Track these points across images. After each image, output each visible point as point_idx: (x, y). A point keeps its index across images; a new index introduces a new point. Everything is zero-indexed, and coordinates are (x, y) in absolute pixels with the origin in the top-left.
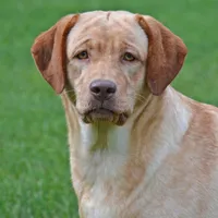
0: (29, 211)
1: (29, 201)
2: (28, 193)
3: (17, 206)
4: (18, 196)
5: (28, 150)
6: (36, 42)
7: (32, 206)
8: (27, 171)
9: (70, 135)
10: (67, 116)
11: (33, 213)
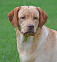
0: (7, 57)
1: (7, 55)
2: (7, 53)
3: (4, 56)
4: (4, 53)
5: (7, 41)
6: (9, 14)
7: (8, 56)
8: (6, 47)
9: (17, 38)
10: (16, 33)
11: (8, 58)
